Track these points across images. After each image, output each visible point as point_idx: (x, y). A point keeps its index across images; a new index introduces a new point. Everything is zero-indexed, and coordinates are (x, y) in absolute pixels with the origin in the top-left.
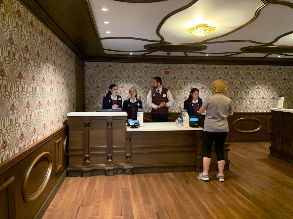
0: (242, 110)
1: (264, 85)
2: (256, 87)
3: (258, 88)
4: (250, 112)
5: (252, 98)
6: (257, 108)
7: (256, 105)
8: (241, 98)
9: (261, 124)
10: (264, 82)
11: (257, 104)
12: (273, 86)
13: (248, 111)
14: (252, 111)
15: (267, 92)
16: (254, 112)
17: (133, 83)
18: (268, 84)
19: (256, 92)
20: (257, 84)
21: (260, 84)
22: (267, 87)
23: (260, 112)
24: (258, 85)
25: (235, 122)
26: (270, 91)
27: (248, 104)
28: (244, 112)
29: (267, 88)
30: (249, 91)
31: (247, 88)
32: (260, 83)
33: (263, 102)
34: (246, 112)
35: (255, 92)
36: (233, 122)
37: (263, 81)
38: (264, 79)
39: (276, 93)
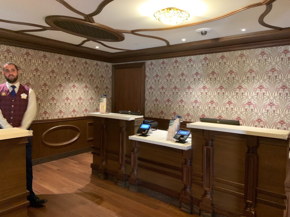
0: (54, 116)
1: (80, 83)
2: (71, 84)
3: (74, 86)
4: (65, 117)
5: (67, 99)
6: (74, 111)
7: (72, 108)
8: (53, 99)
9: (79, 132)
10: (80, 79)
11: (74, 106)
12: (90, 84)
13: (62, 116)
14: (67, 116)
15: (84, 91)
16: (70, 117)
18: (85, 82)
19: (72, 91)
20: (72, 81)
21: (76, 81)
22: (84, 85)
23: (78, 116)
24: (74, 81)
25: (45, 133)
26: (88, 90)
27: (62, 106)
28: (58, 118)
30: (62, 89)
31: (60, 86)
32: (76, 79)
33: (80, 104)
34: (61, 117)
35: (70, 92)
36: (43, 133)
37: (80, 77)
38: (80, 74)
39: (94, 92)
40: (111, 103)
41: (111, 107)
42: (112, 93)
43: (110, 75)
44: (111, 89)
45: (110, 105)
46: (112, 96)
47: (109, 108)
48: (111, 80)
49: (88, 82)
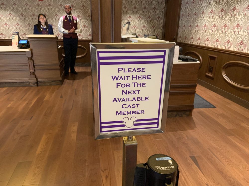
1: (135, 15)
10: (135, 11)
12: (143, 15)
15: (138, 21)
17: (8, 10)
21: (131, 13)
24: (130, 14)
26: (141, 20)
29: (138, 17)
38: (135, 8)
39: (146, 21)
40: (162, 30)
41: (162, 34)
42: (164, 22)
43: (163, 6)
44: (163, 18)
45: (161, 32)
46: (163, 25)
47: (160, 34)
48: (163, 10)
49: (141, 14)
